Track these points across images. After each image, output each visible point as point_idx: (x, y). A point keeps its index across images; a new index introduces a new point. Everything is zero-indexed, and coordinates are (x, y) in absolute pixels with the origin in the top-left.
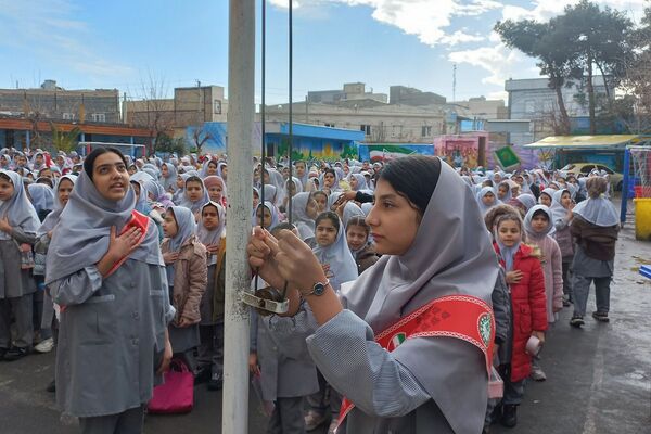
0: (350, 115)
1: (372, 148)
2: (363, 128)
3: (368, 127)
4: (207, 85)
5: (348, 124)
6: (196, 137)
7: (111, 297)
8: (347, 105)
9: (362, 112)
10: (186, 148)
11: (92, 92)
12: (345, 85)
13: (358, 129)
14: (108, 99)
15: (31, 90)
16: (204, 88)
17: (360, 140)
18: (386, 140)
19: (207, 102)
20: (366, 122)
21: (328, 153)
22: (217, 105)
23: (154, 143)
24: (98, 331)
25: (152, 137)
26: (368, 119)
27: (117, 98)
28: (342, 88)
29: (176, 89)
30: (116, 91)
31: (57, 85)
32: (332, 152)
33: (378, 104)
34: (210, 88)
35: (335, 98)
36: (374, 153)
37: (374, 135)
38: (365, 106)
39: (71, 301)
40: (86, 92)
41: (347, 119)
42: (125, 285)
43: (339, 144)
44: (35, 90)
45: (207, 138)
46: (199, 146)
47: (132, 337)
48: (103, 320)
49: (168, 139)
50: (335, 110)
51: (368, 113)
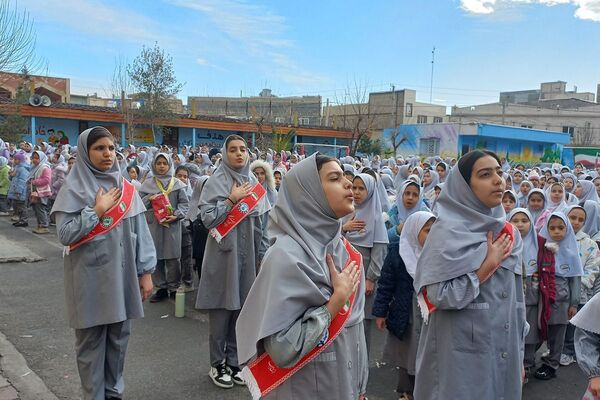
0: (551, 116)
1: (576, 152)
2: (565, 129)
3: (572, 129)
4: (401, 89)
5: (548, 125)
6: (393, 139)
7: (486, 306)
8: (548, 104)
9: (565, 113)
10: (383, 150)
11: (299, 99)
12: (542, 84)
13: (560, 130)
14: (311, 105)
15: (252, 98)
16: (398, 92)
17: (562, 143)
18: (593, 143)
19: (400, 105)
20: (569, 123)
21: (526, 156)
22: (409, 109)
23: (354, 144)
24: (472, 339)
25: (353, 139)
26: (572, 120)
27: (320, 103)
28: (539, 88)
29: (370, 94)
30: (319, 97)
31: (272, 93)
32: (531, 154)
33: (584, 104)
34: (403, 91)
35: (532, 98)
36: (580, 157)
37: (579, 138)
38: (569, 106)
39: (452, 305)
40: (295, 99)
41: (548, 120)
42: (498, 294)
43: (539, 147)
44: (255, 98)
45: (404, 140)
46: (395, 148)
47: (502, 350)
48: (477, 329)
49: (367, 141)
50: (534, 111)
51: (573, 113)
